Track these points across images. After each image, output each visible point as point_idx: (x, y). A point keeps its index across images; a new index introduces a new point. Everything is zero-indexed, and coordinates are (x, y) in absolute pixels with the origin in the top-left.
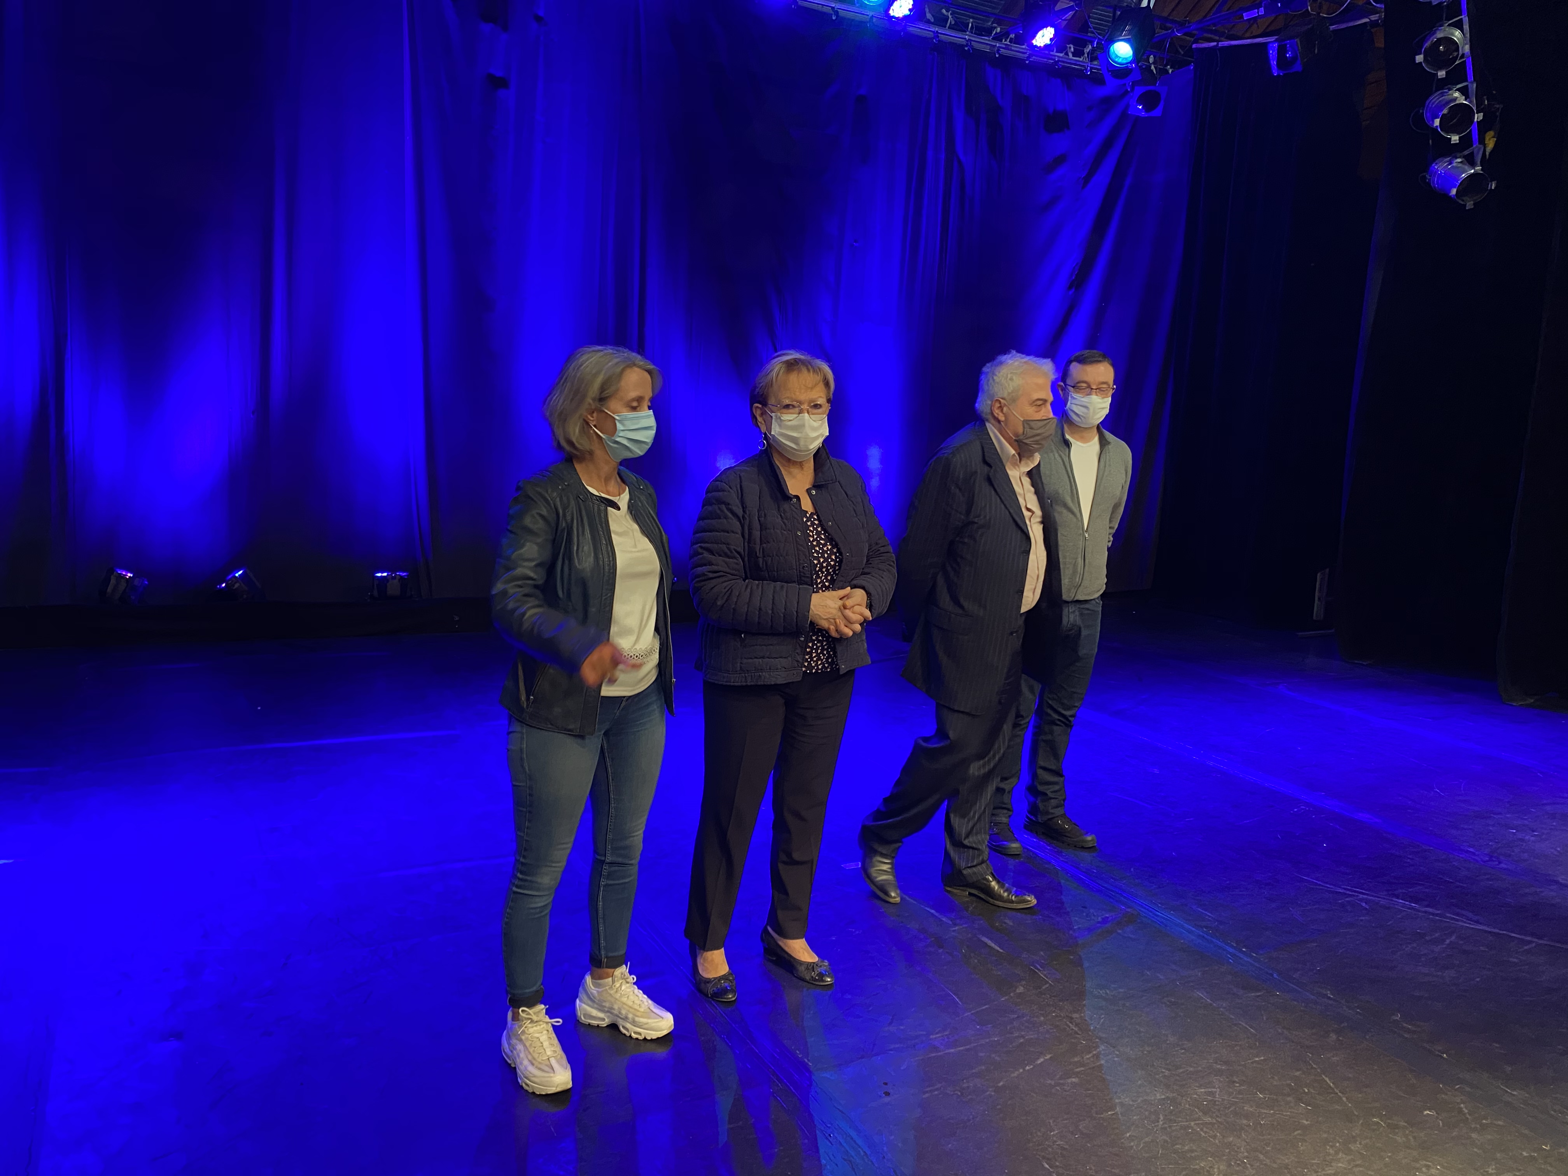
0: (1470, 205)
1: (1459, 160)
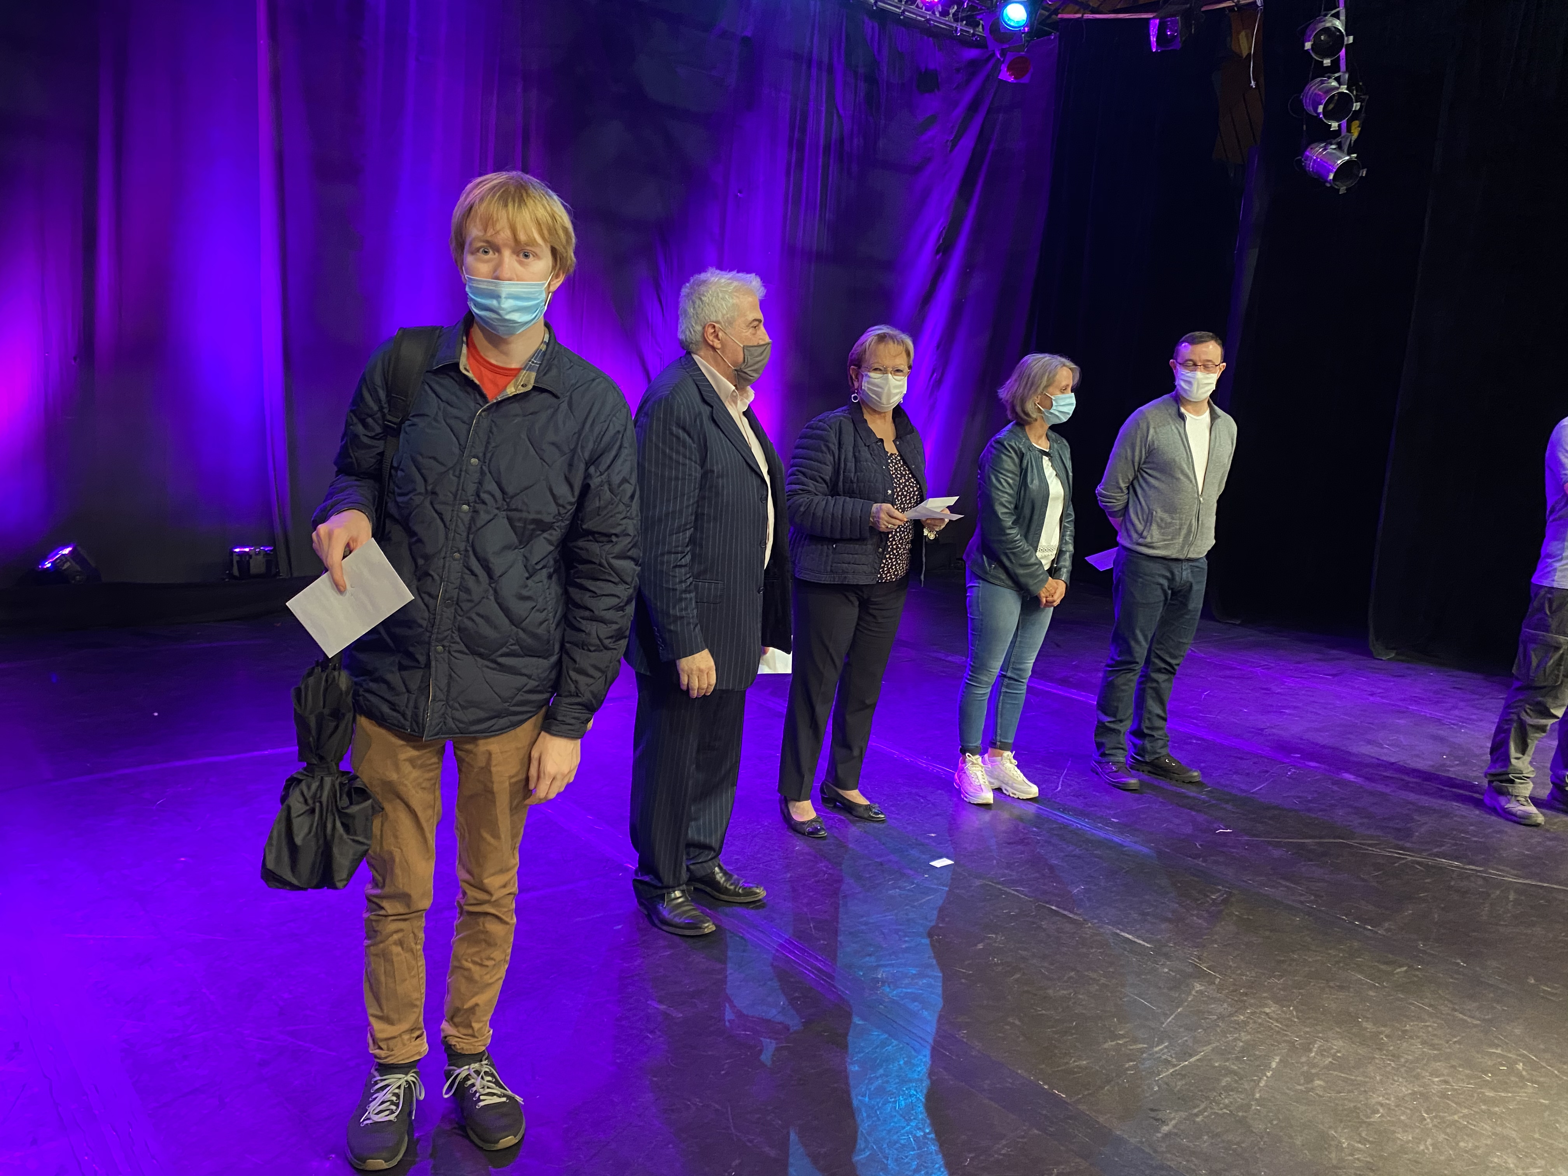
0: (1343, 190)
1: (1333, 147)
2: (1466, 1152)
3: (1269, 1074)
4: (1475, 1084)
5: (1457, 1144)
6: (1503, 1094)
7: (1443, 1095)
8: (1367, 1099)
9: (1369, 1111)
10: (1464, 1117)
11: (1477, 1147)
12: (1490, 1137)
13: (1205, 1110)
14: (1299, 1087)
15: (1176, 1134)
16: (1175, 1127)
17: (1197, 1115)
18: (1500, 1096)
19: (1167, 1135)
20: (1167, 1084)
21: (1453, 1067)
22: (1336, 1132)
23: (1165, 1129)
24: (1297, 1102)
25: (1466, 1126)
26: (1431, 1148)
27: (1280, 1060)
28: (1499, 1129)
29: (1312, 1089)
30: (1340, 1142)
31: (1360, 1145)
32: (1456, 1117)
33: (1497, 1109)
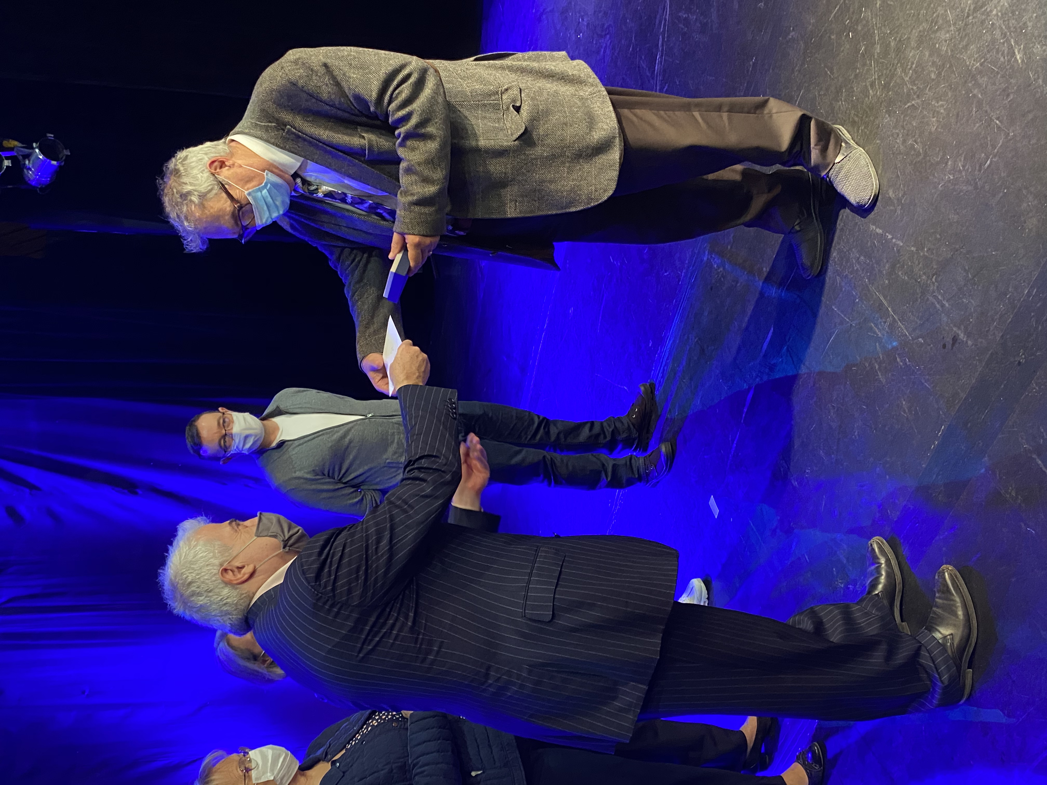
0: (67, 152)
1: (27, 162)
2: (940, 73)
3: (890, 237)
4: (871, 60)
5: (933, 80)
6: (877, 38)
7: (886, 87)
8: (900, 153)
9: (913, 153)
10: (904, 70)
11: (934, 63)
12: (922, 52)
13: (935, 297)
14: (899, 212)
15: (966, 328)
16: (959, 328)
17: (943, 306)
18: (879, 39)
19: (969, 335)
20: (914, 330)
21: (856, 76)
22: (939, 184)
23: (962, 336)
24: (914, 215)
25: (915, 71)
26: (941, 103)
27: (873, 225)
28: (913, 44)
29: (899, 200)
30: (949, 181)
31: (950, 163)
32: (907, 79)
33: (892, 44)
